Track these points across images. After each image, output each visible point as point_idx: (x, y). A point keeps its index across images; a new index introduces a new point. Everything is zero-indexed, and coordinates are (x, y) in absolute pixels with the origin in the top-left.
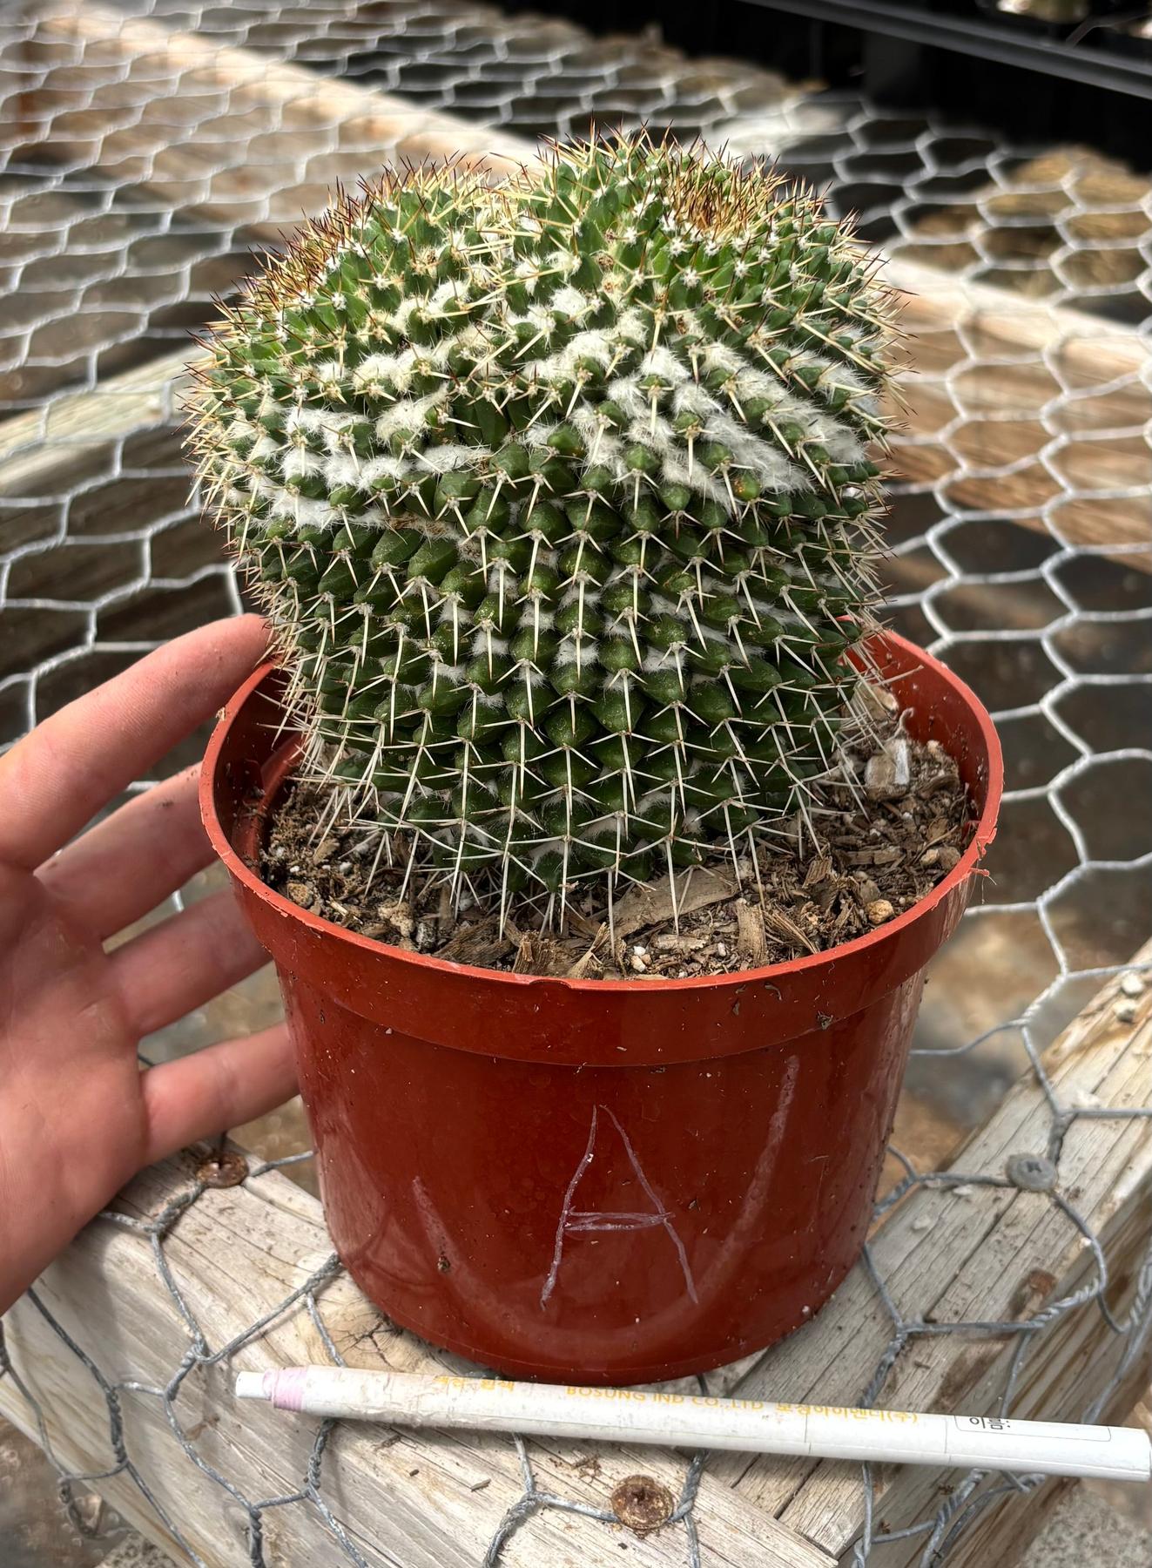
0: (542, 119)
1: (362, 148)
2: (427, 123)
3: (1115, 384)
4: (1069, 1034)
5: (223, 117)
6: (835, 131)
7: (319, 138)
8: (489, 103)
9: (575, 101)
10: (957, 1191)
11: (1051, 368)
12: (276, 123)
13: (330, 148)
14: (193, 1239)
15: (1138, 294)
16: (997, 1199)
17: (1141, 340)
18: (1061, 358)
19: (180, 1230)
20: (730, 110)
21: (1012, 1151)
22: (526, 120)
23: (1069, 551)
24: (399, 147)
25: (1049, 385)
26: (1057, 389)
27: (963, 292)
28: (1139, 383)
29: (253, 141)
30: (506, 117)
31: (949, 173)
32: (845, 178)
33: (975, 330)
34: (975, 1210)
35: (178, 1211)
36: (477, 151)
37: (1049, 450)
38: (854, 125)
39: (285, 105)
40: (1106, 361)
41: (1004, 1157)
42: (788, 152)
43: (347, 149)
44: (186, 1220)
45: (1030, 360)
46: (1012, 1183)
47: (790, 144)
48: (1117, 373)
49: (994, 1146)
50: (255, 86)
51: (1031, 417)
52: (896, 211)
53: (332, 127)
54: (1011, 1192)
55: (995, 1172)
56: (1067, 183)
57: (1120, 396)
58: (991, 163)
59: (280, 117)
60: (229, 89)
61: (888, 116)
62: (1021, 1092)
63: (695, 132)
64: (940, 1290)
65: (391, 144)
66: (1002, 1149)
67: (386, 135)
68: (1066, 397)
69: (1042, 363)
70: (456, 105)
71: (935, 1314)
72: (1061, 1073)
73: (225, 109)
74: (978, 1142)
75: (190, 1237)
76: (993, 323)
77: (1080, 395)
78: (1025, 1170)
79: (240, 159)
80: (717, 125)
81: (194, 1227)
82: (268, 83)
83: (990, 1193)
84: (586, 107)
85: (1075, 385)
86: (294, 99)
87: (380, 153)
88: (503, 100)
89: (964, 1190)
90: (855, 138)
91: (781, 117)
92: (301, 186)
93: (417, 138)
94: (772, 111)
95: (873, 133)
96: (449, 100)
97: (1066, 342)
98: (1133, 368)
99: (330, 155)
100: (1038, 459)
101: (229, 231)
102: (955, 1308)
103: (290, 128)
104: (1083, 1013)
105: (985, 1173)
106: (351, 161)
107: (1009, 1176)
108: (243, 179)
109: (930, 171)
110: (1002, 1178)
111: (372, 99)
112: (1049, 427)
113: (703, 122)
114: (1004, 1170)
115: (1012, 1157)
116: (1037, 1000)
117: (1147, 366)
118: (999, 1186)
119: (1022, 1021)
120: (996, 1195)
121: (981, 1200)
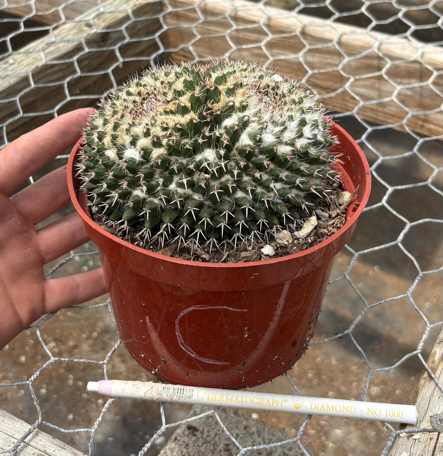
3: (364, 53)
4: (435, 352)
10: (414, 437)
11: (337, 47)
15: (363, 14)
16: (431, 439)
18: (340, 43)
21: (430, 414)
23: (369, 130)
27: (296, 17)
34: (424, 445)
37: (348, 84)
40: (357, 43)
41: (428, 417)
45: (330, 45)
46: (434, 430)
48: (364, 48)
51: (335, 69)
54: (436, 434)
55: (426, 425)
57: (367, 57)
66: (425, 413)
68: (346, 60)
69: (334, 46)
72: (438, 372)
76: (311, 30)
77: (352, 58)
78: (439, 423)
83: (427, 435)
85: (349, 55)
89: (417, 436)
97: (341, 36)
100: (345, 89)
104: (438, 341)
107: (433, 427)
110: (430, 427)
112: (344, 73)
114: (429, 424)
115: (431, 417)
116: (422, 341)
117: (376, 45)
118: (430, 432)
119: (418, 351)
120: (430, 436)
121: (424, 440)
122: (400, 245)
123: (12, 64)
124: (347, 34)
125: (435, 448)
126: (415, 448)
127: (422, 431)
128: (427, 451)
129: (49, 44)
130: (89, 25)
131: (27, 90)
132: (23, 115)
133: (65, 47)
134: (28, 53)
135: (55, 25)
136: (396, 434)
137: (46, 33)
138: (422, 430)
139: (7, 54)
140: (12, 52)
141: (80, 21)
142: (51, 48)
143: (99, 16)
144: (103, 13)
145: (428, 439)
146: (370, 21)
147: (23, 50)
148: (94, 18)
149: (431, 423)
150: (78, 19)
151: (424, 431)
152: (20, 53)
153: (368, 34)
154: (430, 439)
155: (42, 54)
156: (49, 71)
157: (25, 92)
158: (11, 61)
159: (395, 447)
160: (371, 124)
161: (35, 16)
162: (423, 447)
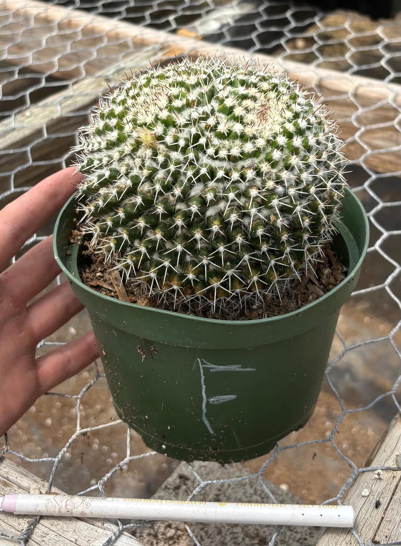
0: (139, 15)
1: (68, 32)
2: (93, 19)
3: (379, 104)
5: (10, 24)
6: (254, 11)
7: (50, 29)
8: (117, 10)
9: (151, 7)
11: (352, 99)
12: (32, 24)
13: (55, 33)
14: (41, 540)
15: (382, 67)
17: (386, 85)
18: (356, 95)
19: (34, 537)
20: (212, 6)
21: (396, 453)
22: (132, 15)
23: (374, 177)
24: (82, 30)
25: (352, 106)
26: (357, 109)
27: (313, 71)
28: (389, 103)
29: (23, 32)
30: (124, 15)
31: (300, 25)
32: (261, 30)
33: (320, 86)
34: (386, 483)
35: (32, 527)
36: (114, 30)
37: (358, 134)
38: (261, 9)
39: (35, 17)
40: (374, 95)
41: (394, 456)
42: (236, 21)
43: (62, 33)
44: (36, 531)
45: (344, 97)
47: (237, 18)
48: (379, 100)
49: (389, 451)
50: (22, 10)
51: (348, 120)
52: (282, 41)
53: (55, 24)
55: (391, 464)
56: (347, 25)
57: (382, 108)
58: (316, 19)
59: (33, 22)
60: (12, 12)
61: (274, 4)
62: (396, 423)
63: (199, 16)
64: (377, 526)
65: (80, 29)
66: (392, 452)
67: (77, 26)
68: (361, 111)
69: (349, 98)
70: (104, 12)
71: (377, 539)
73: (11, 20)
74: (382, 450)
75: (38, 539)
76: (328, 83)
77: (366, 110)
79: (19, 40)
80: (208, 12)
81: (40, 534)
82: (27, 9)
83: (390, 474)
84: (156, 9)
85: (363, 106)
86: (39, 14)
87: (75, 33)
88: (123, 9)
90: (262, 13)
91: (232, 7)
92: (44, 49)
93: (90, 26)
94: (229, 5)
95: (268, 11)
96: (101, 10)
97: (357, 88)
98: (385, 98)
99: (55, 35)
100: (354, 139)
101: (17, 69)
102: (386, 534)
103: (38, 26)
105: (387, 465)
106: (64, 38)
107: (398, 465)
108: (21, 47)
109: (293, 24)
110: (395, 466)
111: (70, 12)
112: (355, 124)
113: (202, 12)
114: (395, 462)
115: (397, 456)
116: (396, 382)
117: (391, 96)
118: (394, 470)
119: (392, 392)
120: (393, 475)
121: (387, 478)
122: (387, 289)
123: (28, 117)
124: (363, 86)
125: (397, 486)
126: (376, 486)
127: (385, 470)
128: (388, 490)
129: (66, 98)
130: (108, 80)
131: (40, 140)
132: (32, 164)
133: (82, 101)
134: (45, 106)
135: (74, 80)
136: (358, 472)
137: (65, 87)
138: (386, 468)
139: (24, 108)
140: (30, 106)
141: (99, 77)
142: (69, 102)
143: (119, 71)
144: (123, 69)
145: (391, 477)
146: (388, 73)
147: (41, 103)
148: (113, 74)
149: (397, 461)
150: (99, 74)
151: (388, 469)
152: (38, 107)
153: (385, 87)
154: (393, 478)
155: (59, 108)
156: (65, 124)
157: (37, 143)
158: (28, 113)
159: (356, 484)
160: (376, 172)
161: (57, 72)
162: (385, 485)
